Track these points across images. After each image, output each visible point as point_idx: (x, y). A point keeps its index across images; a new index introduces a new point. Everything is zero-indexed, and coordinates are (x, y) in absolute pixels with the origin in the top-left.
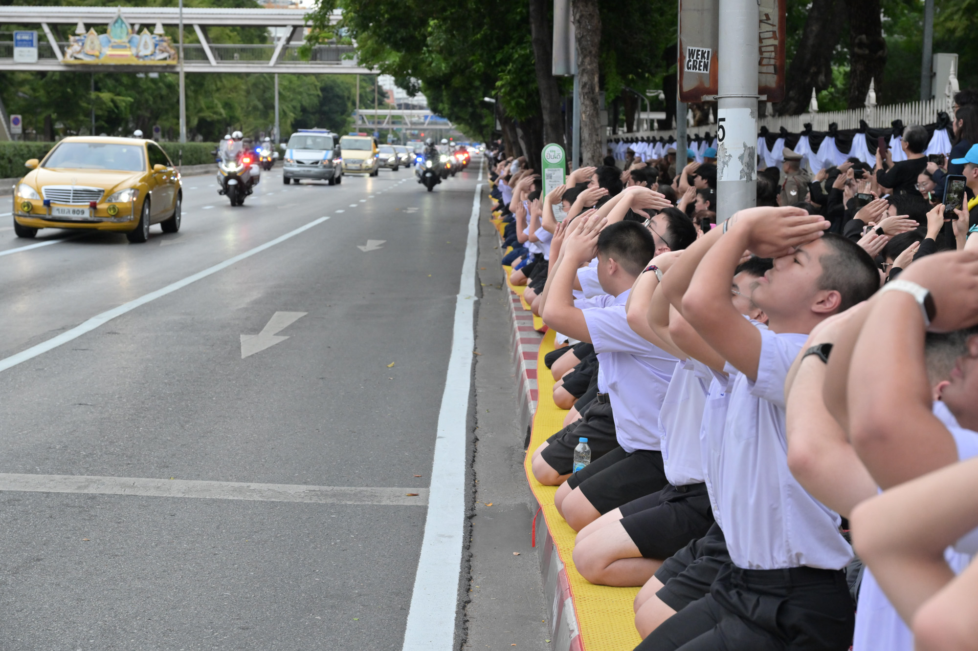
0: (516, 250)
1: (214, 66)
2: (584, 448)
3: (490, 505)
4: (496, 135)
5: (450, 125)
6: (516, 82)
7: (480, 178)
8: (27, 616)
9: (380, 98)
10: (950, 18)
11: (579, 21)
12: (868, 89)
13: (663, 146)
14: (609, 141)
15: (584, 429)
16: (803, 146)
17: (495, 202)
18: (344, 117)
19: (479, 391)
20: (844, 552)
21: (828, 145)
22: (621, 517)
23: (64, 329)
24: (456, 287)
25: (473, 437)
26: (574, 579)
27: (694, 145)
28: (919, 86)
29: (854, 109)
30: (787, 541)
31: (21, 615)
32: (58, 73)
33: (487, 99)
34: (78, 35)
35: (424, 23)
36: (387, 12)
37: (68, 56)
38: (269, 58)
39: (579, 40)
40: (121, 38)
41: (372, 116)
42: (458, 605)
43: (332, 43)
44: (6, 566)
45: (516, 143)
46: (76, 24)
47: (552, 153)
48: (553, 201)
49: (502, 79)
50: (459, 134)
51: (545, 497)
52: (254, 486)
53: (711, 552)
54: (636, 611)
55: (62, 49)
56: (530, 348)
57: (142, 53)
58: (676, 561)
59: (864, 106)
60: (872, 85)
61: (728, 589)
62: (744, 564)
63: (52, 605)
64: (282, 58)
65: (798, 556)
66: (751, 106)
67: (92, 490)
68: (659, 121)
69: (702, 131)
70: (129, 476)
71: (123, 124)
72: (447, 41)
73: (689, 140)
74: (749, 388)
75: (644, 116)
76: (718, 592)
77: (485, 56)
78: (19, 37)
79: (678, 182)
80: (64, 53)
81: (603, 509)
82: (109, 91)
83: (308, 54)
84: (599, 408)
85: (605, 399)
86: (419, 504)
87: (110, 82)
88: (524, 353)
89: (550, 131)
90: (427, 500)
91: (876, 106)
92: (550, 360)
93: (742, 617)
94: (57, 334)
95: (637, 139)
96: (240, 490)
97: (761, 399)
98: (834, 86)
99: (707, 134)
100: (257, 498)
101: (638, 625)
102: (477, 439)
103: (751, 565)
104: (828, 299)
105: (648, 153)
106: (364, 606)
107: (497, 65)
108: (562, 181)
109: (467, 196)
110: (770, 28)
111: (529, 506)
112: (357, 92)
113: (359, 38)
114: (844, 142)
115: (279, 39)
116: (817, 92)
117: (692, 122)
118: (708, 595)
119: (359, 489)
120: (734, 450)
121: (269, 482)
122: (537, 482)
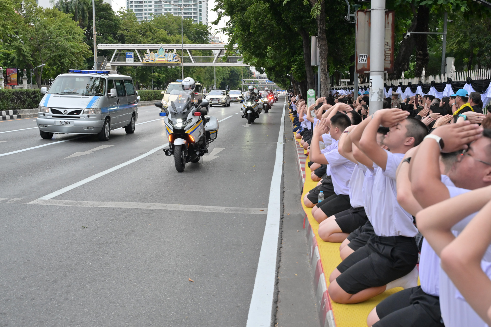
0: (298, 127)
1: (193, 64)
2: (322, 194)
3: (289, 214)
4: (291, 87)
5: (275, 84)
6: (298, 68)
7: (285, 102)
8: (130, 250)
9: (251, 75)
10: (451, 45)
11: (320, 47)
12: (422, 70)
13: (349, 91)
14: (331, 89)
15: (322, 188)
16: (399, 90)
17: (290, 110)
18: (238, 81)
19: (285, 175)
20: (415, 231)
21: (408, 90)
22: (335, 218)
23: (142, 153)
24: (277, 139)
25: (283, 191)
26: (318, 240)
27: (360, 90)
28: (441, 70)
29: (417, 77)
30: (395, 227)
31: (128, 250)
32: (140, 67)
33: (287, 75)
34: (147, 53)
35: (266, 48)
36: (253, 44)
37: (144, 61)
38: (213, 61)
39: (320, 53)
40: (162, 54)
41: (248, 81)
42: (278, 249)
43: (234, 55)
44: (123, 233)
45: (298, 90)
46: (147, 50)
47: (311, 92)
48: (311, 109)
49: (293, 67)
50: (277, 87)
51: (308, 211)
52: (207, 207)
53: (367, 230)
54: (340, 251)
55: (142, 58)
56: (303, 160)
57: (169, 60)
58: (354, 233)
59: (421, 76)
60: (424, 68)
61: (373, 243)
62: (380, 235)
63: (138, 247)
64: (217, 61)
65: (399, 232)
66: (381, 75)
67: (152, 208)
68: (348, 82)
69: (363, 85)
70: (165, 203)
71: (163, 84)
72: (274, 54)
73: (359, 88)
74: (383, 173)
75: (342, 80)
76: (370, 244)
77: (287, 59)
78: (127, 54)
79: (355, 103)
80: (142, 60)
81: (329, 215)
82: (158, 73)
83: (226, 59)
84: (328, 181)
85: (330, 177)
86: (264, 214)
87: (158, 70)
88: (301, 162)
89: (310, 84)
90: (267, 212)
91: (425, 76)
92: (310, 164)
93: (378, 253)
94: (140, 155)
95: (340, 88)
96: (202, 208)
97: (387, 177)
98: (410, 69)
99: (365, 86)
100: (208, 211)
101: (341, 256)
102: (284, 192)
103: (382, 235)
104: (410, 140)
105: (344, 93)
106: (245, 248)
107: (291, 62)
108: (314, 102)
109: (281, 108)
110: (389, 47)
111: (302, 214)
112: (242, 73)
113: (243, 54)
114: (414, 89)
115: (216, 54)
116: (404, 71)
117: (359, 82)
118: (366, 245)
119: (243, 208)
120: (377, 194)
121: (213, 205)
122: (305, 206)
